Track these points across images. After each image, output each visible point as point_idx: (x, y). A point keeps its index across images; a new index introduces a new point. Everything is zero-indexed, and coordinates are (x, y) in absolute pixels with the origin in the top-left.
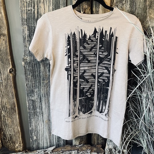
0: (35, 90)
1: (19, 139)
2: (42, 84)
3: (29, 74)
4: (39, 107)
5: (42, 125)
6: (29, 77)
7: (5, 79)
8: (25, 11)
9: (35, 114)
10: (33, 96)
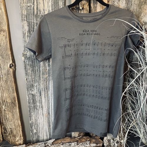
0: (35, 84)
1: (20, 132)
2: (41, 78)
3: (29, 69)
4: (38, 101)
5: (42, 119)
6: (29, 71)
7: (5, 74)
8: (25, 7)
9: (35, 107)
10: (33, 90)
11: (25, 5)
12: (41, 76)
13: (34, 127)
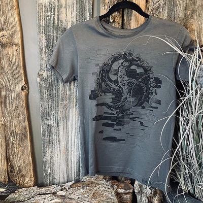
0: (52, 112)
1: (30, 172)
2: (60, 105)
4: (55, 133)
5: (59, 156)
6: (45, 96)
7: (16, 98)
8: (43, 16)
9: (51, 141)
10: (49, 119)
11: (43, 14)
12: (60, 102)
13: (48, 166)
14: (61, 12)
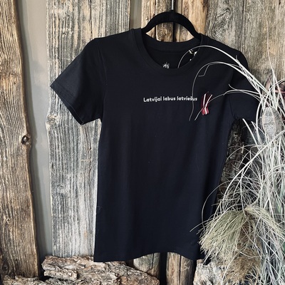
0: (67, 175)
1: (33, 267)
2: (80, 164)
3: (58, 146)
4: (72, 207)
5: (78, 241)
9: (65, 219)
10: (64, 186)
11: (57, 31)
12: (80, 160)
14: (84, 27)
